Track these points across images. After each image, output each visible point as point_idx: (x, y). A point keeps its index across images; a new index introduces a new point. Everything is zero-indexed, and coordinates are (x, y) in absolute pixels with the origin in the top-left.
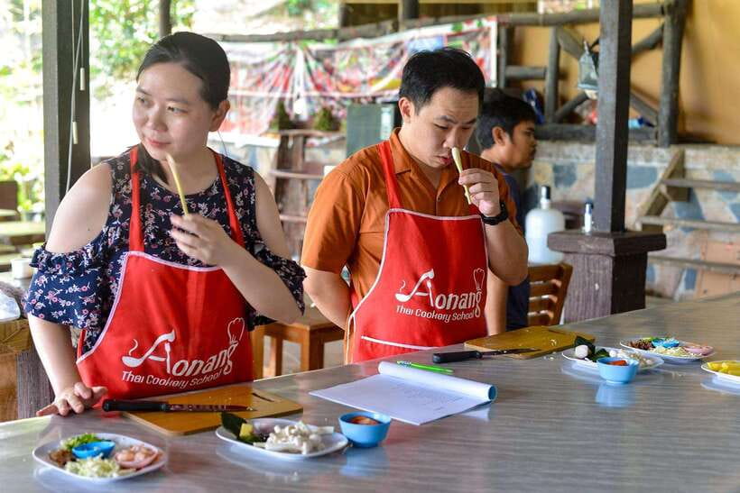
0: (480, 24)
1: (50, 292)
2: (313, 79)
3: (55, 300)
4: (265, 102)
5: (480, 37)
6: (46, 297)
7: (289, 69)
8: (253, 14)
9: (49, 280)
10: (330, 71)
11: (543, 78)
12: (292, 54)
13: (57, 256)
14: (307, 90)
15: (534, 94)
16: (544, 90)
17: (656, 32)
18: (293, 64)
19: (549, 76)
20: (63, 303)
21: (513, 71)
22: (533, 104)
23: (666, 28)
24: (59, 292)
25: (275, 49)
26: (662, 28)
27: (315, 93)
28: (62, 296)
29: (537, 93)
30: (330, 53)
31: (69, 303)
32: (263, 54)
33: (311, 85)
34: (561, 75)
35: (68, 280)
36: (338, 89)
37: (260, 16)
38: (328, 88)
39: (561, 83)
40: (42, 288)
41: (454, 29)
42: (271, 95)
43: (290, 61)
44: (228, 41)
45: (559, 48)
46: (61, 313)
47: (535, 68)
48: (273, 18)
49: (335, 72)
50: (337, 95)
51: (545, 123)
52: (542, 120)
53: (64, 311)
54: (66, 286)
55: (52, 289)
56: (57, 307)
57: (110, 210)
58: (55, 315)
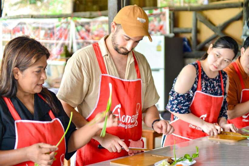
0: (161, 11)
1: (179, 105)
2: (80, 35)
3: (181, 107)
4: (55, 45)
5: (161, 16)
6: (178, 107)
7: (67, 30)
8: (13, 3)
9: (178, 102)
10: (88, 31)
11: (190, 32)
12: (68, 23)
13: (181, 94)
14: (77, 39)
15: (186, 40)
17: (240, 13)
18: (69, 28)
19: (193, 32)
20: (184, 108)
21: (176, 30)
22: (186, 43)
23: (244, 12)
24: (182, 105)
25: (60, 21)
26: (242, 12)
27: (81, 41)
28: (183, 106)
29: (188, 39)
30: (88, 23)
31: (186, 108)
32: (53, 24)
33: (79, 37)
34: (198, 31)
36: (93, 39)
37: (16, 4)
38: (87, 38)
39: (198, 35)
40: (176, 104)
41: (149, 12)
42: (58, 41)
43: (67, 27)
44: (35, 18)
45: (197, 20)
46: (184, 111)
48: (22, 5)
49: (91, 31)
50: (92, 41)
51: (192, 51)
52: (190, 50)
53: (185, 110)
54: (184, 103)
55: (179, 104)
56: (182, 109)
57: (196, 79)
58: (182, 111)
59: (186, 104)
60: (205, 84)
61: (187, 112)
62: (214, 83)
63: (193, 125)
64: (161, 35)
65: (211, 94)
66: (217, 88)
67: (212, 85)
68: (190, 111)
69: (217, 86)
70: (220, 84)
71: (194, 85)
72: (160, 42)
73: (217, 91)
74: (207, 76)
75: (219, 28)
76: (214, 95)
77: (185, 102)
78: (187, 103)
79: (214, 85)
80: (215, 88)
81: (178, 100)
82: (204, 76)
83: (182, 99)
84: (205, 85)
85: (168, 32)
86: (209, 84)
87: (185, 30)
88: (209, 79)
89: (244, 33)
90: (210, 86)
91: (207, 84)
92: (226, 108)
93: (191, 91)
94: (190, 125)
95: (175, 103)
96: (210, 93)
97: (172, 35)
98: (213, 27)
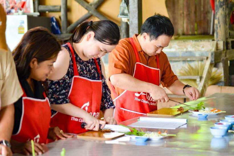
3: (57, 97)
6: (54, 97)
9: (53, 90)
11: (60, 11)
13: (55, 81)
15: (55, 20)
16: (60, 18)
19: (62, 10)
20: (61, 97)
21: (42, 8)
22: (54, 24)
24: (58, 94)
28: (60, 95)
29: (56, 19)
31: (63, 97)
34: (68, 10)
35: (61, 89)
39: (68, 14)
46: (61, 101)
47: (55, 6)
51: (61, 33)
52: (60, 32)
53: (62, 99)
54: (60, 91)
55: (55, 93)
56: (59, 99)
57: (70, 63)
58: (59, 102)
59: (62, 92)
60: (81, 67)
61: (65, 102)
62: (89, 66)
63: (76, 118)
64: (24, 14)
65: (89, 78)
66: (93, 71)
67: (88, 68)
68: (68, 101)
69: (93, 69)
70: (95, 66)
71: (70, 70)
72: (23, 22)
73: (94, 74)
74: (80, 59)
75: (93, 6)
76: (92, 79)
77: (62, 90)
78: (64, 91)
79: (89, 69)
80: (91, 71)
81: (52, 89)
82: (78, 59)
83: (58, 87)
84: (80, 69)
85: (31, 11)
86: (84, 68)
87: (52, 9)
88: (83, 62)
89: (121, 12)
90: (86, 69)
91: (83, 67)
92: (108, 92)
93: (67, 77)
94: (72, 117)
95: (49, 93)
96: (88, 76)
97: (37, 14)
98: (86, 4)
